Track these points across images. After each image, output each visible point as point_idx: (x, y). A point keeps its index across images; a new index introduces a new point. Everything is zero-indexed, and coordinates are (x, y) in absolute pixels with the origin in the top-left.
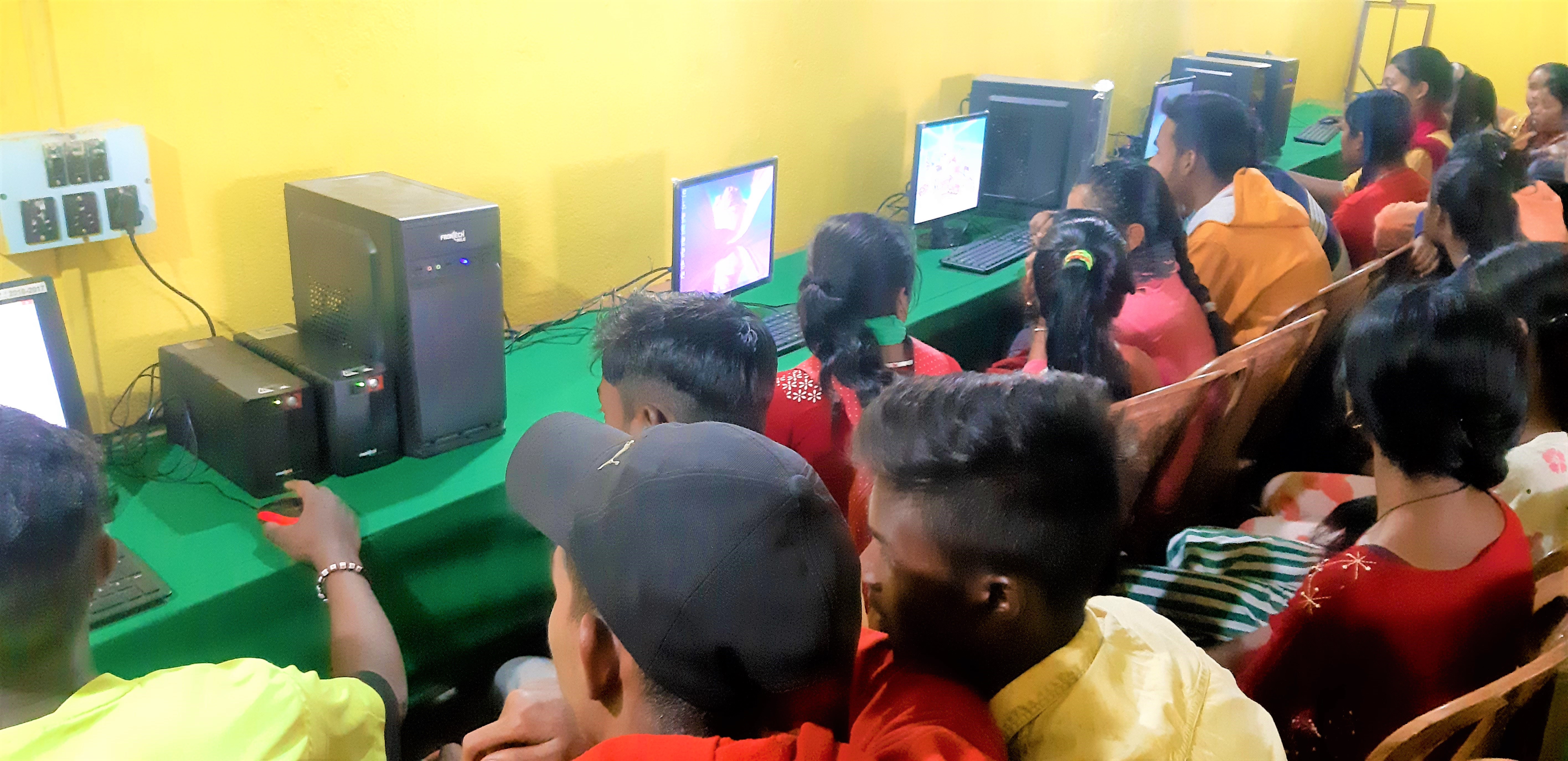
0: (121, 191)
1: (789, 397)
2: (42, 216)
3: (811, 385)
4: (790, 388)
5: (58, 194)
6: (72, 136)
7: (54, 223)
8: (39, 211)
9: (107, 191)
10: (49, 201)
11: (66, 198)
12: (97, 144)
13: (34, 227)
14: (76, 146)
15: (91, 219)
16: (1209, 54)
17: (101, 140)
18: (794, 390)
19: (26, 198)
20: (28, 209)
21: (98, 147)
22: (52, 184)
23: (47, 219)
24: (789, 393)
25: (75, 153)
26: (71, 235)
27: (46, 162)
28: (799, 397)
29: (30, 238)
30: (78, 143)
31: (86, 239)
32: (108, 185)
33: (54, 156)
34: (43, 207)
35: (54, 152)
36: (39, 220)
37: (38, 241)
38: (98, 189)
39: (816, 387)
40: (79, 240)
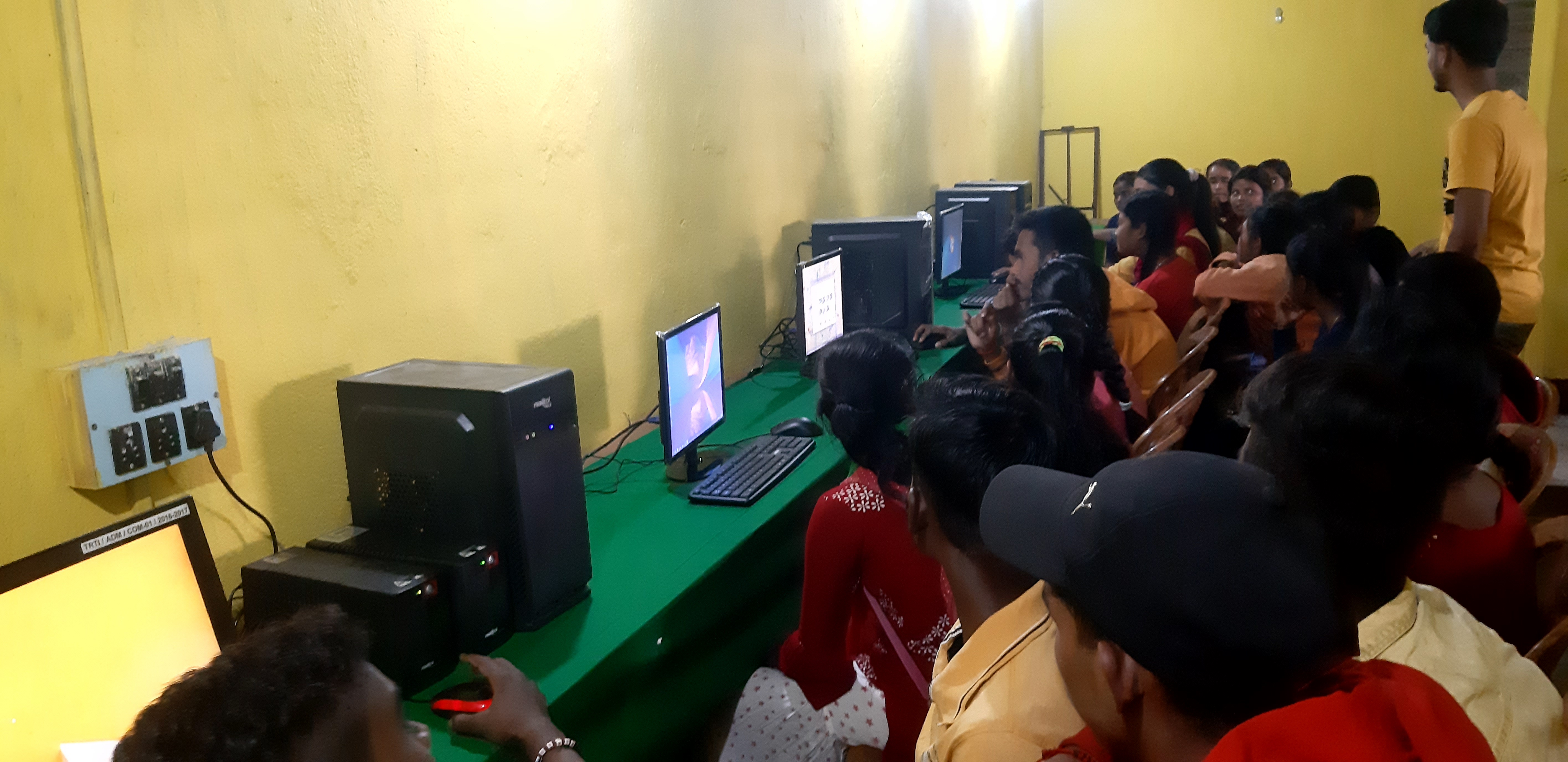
0: (196, 409)
1: (854, 509)
2: (129, 442)
3: (872, 495)
4: (852, 501)
5: (141, 417)
6: (151, 357)
7: (141, 450)
8: (127, 438)
9: (183, 410)
10: (136, 426)
11: (148, 421)
12: (174, 361)
13: (124, 456)
14: (155, 366)
15: (172, 440)
16: (956, 186)
17: (177, 357)
18: (856, 502)
19: (115, 426)
20: (117, 437)
21: (175, 365)
22: (137, 409)
23: (134, 445)
24: (853, 505)
25: (157, 373)
26: (155, 460)
27: (131, 386)
28: (863, 507)
29: (120, 469)
30: (157, 363)
31: (168, 463)
32: (185, 403)
33: (140, 379)
34: (130, 434)
35: (138, 374)
36: (128, 447)
37: (128, 470)
38: (174, 408)
39: (877, 496)
40: (162, 465)
